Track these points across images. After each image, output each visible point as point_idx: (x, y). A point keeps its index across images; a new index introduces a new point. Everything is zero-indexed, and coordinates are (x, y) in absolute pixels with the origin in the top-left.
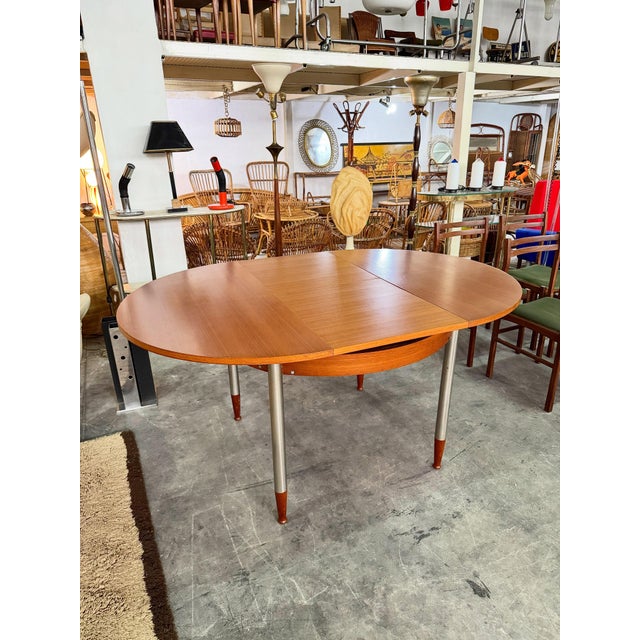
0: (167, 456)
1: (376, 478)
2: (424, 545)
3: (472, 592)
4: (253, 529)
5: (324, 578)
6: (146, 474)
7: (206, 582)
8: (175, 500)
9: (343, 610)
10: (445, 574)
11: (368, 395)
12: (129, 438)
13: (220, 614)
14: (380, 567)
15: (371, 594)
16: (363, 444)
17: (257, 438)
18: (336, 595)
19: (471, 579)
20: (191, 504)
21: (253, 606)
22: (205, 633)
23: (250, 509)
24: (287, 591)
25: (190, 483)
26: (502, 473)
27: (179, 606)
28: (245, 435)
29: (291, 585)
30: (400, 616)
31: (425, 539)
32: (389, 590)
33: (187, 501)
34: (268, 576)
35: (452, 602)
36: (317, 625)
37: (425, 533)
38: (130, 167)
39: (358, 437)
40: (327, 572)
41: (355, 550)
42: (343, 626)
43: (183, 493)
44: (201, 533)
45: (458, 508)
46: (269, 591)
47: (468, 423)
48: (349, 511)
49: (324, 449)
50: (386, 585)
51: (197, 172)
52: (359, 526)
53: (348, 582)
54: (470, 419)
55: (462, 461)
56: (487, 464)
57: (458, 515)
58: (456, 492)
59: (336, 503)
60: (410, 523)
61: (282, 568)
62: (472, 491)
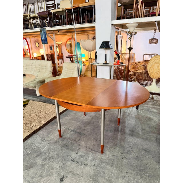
0: (66, 115)
1: (86, 144)
2: (70, 163)
4: (56, 135)
5: (50, 150)
9: (43, 157)
13: (34, 142)
15: (49, 159)
17: (82, 121)
18: (46, 154)
19: (65, 177)
21: (37, 145)
22: (29, 142)
24: (43, 147)
28: (81, 119)
29: (45, 147)
30: (46, 167)
31: (72, 162)
32: (52, 162)
34: (45, 143)
35: (55, 175)
36: (37, 155)
37: (74, 161)
38: (96, 52)
41: (60, 151)
44: (50, 130)
46: (42, 145)
47: (132, 152)
48: (71, 145)
49: (88, 131)
52: (68, 149)
53: (51, 154)
54: (135, 151)
55: (111, 157)
56: (116, 164)
57: (86, 165)
58: (95, 161)
59: (72, 142)
60: (75, 157)
61: (49, 143)
62: (99, 165)
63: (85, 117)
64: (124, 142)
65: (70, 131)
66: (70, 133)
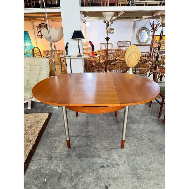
0: (55, 122)
1: (102, 145)
2: (101, 170)
4: (61, 147)
5: (68, 167)
6: (48, 125)
7: (42, 157)
8: (49, 134)
9: (67, 178)
10: (101, 180)
11: (117, 119)
12: (50, 115)
13: (40, 166)
14: (85, 170)
15: (77, 177)
16: (105, 134)
17: (78, 123)
18: (68, 173)
19: (107, 186)
20: (52, 136)
21: (48, 167)
22: (34, 169)
23: (64, 142)
24: (57, 167)
25: (56, 130)
26: (143, 157)
27: (33, 160)
28: (76, 122)
29: (59, 166)
30: (79, 186)
31: (103, 168)
32: (82, 178)
33: (52, 135)
34: (56, 161)
36: (58, 179)
37: (104, 166)
38: (67, 43)
39: (105, 131)
40: (70, 166)
41: (81, 163)
42: (64, 182)
43: (52, 133)
44: (49, 144)
45: (119, 163)
46: (54, 165)
47: (144, 137)
48: (87, 152)
49: (93, 132)
50: (82, 176)
51: (102, 44)
52: (87, 157)
53: (73, 171)
54: (145, 136)
55: (132, 149)
56: (140, 152)
57: (118, 165)
58: (123, 158)
59: (86, 148)
60: (102, 161)
61: (60, 160)
62: (128, 159)
63: (78, 117)
64: (131, 130)
65: (74, 138)
66: (76, 140)
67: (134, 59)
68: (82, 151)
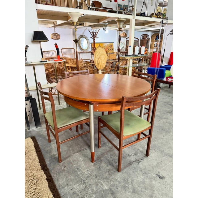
2: (141, 165)
3: (159, 178)
5: (111, 179)
6: (42, 151)
7: (71, 185)
8: (54, 158)
9: (120, 189)
10: (149, 173)
12: (34, 139)
13: (78, 196)
18: (116, 184)
19: (158, 174)
21: (89, 192)
23: (81, 159)
27: (63, 194)
31: (140, 163)
32: (133, 180)
34: (92, 181)
35: (154, 182)
36: (112, 195)
37: (140, 161)
42: (121, 194)
43: (57, 156)
44: (65, 169)
46: (93, 186)
50: (131, 179)
53: (119, 179)
59: (109, 154)
60: (134, 158)
61: (96, 177)
67: (103, 61)
68: (109, 158)
